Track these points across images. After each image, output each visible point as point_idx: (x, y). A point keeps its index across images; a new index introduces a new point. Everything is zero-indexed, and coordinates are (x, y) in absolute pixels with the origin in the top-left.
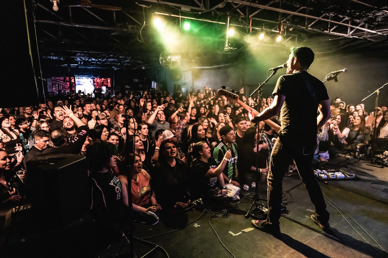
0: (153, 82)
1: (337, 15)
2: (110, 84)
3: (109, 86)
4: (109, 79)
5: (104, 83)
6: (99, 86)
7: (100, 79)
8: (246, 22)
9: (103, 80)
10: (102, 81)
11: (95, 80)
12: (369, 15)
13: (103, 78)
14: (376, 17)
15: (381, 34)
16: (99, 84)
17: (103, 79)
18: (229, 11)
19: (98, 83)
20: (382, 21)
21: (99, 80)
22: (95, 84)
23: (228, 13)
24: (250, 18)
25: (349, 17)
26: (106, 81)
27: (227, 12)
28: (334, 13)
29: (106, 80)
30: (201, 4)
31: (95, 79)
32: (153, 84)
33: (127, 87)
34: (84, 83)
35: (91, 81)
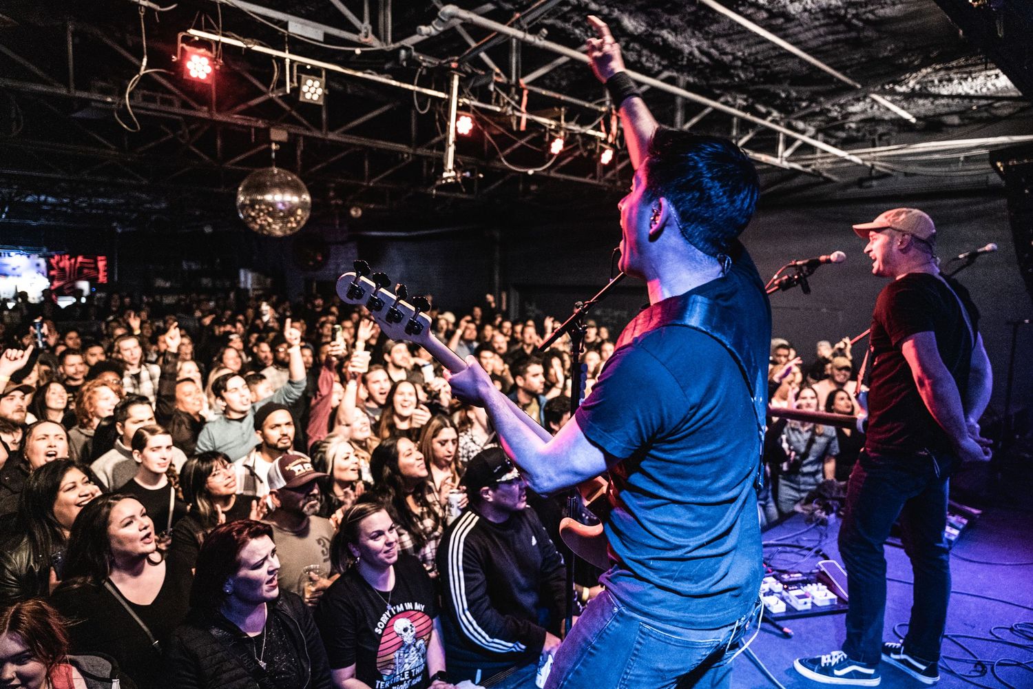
0: (242, 273)
1: (753, 104)
2: (106, 274)
3: (102, 278)
4: (103, 258)
5: (86, 271)
6: (67, 279)
7: (69, 259)
8: (513, 99)
9: (81, 263)
10: (78, 265)
11: (53, 261)
12: (829, 111)
13: (80, 255)
14: (846, 116)
15: (860, 162)
16: (68, 274)
17: (80, 259)
18: (456, 58)
19: (62, 270)
20: (858, 130)
21: (66, 263)
22: (53, 273)
23: (452, 61)
24: (524, 86)
25: (780, 111)
26: (93, 266)
27: (452, 58)
28: (745, 96)
29: (92, 261)
30: (362, 21)
31: (53, 257)
32: (242, 278)
33: (160, 283)
34: (14, 269)
35: (38, 265)
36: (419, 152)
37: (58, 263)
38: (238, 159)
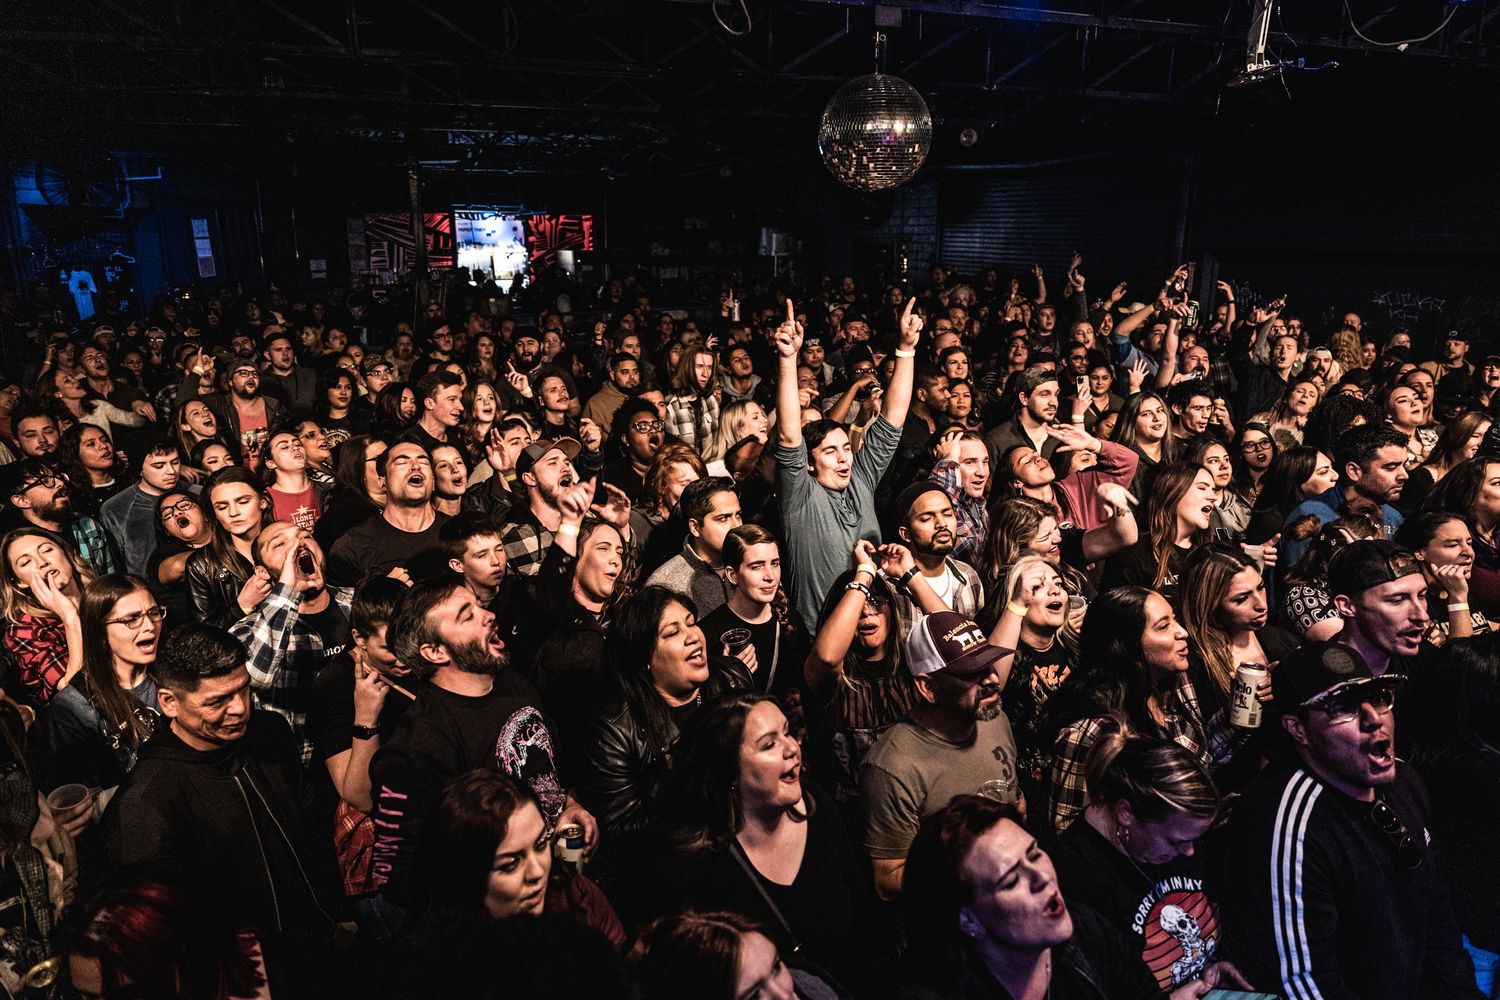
0: (764, 232)
2: (591, 239)
3: (588, 246)
4: (588, 216)
5: (569, 235)
6: (549, 248)
7: (550, 220)
9: (563, 224)
10: (559, 227)
11: (532, 223)
13: (562, 213)
16: (548, 240)
17: (562, 219)
19: (542, 234)
21: (546, 225)
22: (531, 239)
26: (576, 228)
29: (575, 221)
31: (531, 218)
32: (764, 241)
33: (657, 250)
34: (489, 235)
35: (515, 229)
36: (1112, 24)
37: (537, 226)
38: (797, 61)
